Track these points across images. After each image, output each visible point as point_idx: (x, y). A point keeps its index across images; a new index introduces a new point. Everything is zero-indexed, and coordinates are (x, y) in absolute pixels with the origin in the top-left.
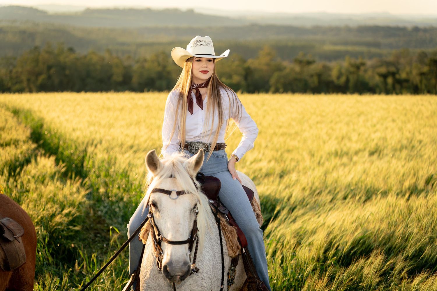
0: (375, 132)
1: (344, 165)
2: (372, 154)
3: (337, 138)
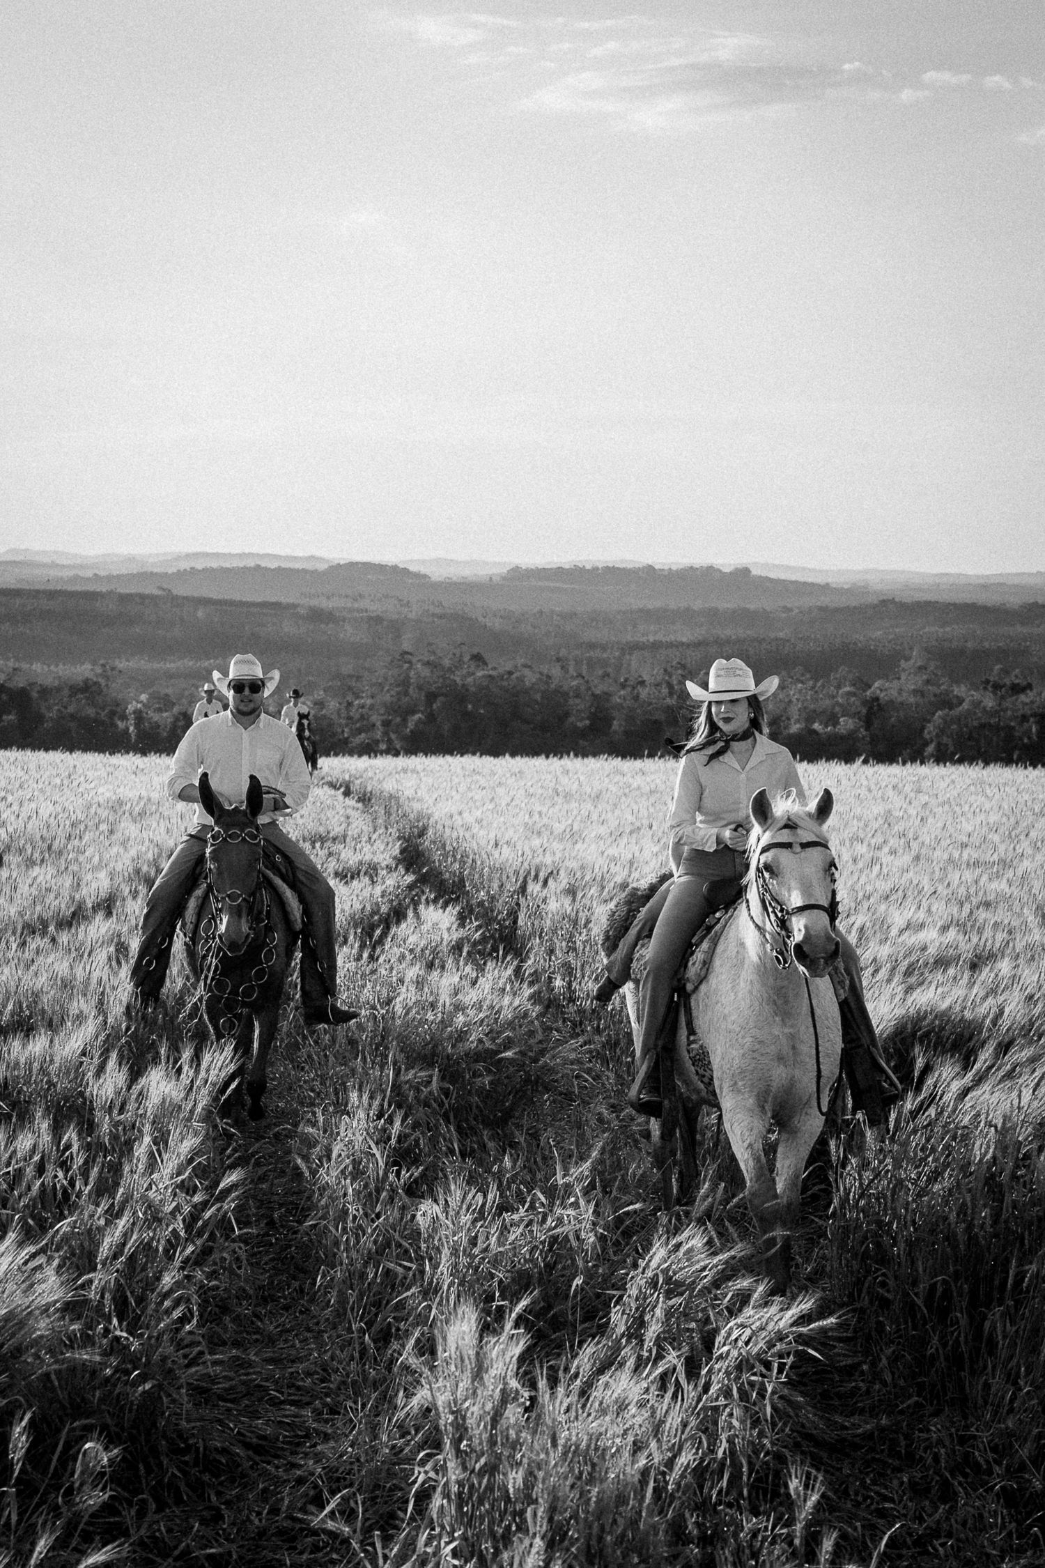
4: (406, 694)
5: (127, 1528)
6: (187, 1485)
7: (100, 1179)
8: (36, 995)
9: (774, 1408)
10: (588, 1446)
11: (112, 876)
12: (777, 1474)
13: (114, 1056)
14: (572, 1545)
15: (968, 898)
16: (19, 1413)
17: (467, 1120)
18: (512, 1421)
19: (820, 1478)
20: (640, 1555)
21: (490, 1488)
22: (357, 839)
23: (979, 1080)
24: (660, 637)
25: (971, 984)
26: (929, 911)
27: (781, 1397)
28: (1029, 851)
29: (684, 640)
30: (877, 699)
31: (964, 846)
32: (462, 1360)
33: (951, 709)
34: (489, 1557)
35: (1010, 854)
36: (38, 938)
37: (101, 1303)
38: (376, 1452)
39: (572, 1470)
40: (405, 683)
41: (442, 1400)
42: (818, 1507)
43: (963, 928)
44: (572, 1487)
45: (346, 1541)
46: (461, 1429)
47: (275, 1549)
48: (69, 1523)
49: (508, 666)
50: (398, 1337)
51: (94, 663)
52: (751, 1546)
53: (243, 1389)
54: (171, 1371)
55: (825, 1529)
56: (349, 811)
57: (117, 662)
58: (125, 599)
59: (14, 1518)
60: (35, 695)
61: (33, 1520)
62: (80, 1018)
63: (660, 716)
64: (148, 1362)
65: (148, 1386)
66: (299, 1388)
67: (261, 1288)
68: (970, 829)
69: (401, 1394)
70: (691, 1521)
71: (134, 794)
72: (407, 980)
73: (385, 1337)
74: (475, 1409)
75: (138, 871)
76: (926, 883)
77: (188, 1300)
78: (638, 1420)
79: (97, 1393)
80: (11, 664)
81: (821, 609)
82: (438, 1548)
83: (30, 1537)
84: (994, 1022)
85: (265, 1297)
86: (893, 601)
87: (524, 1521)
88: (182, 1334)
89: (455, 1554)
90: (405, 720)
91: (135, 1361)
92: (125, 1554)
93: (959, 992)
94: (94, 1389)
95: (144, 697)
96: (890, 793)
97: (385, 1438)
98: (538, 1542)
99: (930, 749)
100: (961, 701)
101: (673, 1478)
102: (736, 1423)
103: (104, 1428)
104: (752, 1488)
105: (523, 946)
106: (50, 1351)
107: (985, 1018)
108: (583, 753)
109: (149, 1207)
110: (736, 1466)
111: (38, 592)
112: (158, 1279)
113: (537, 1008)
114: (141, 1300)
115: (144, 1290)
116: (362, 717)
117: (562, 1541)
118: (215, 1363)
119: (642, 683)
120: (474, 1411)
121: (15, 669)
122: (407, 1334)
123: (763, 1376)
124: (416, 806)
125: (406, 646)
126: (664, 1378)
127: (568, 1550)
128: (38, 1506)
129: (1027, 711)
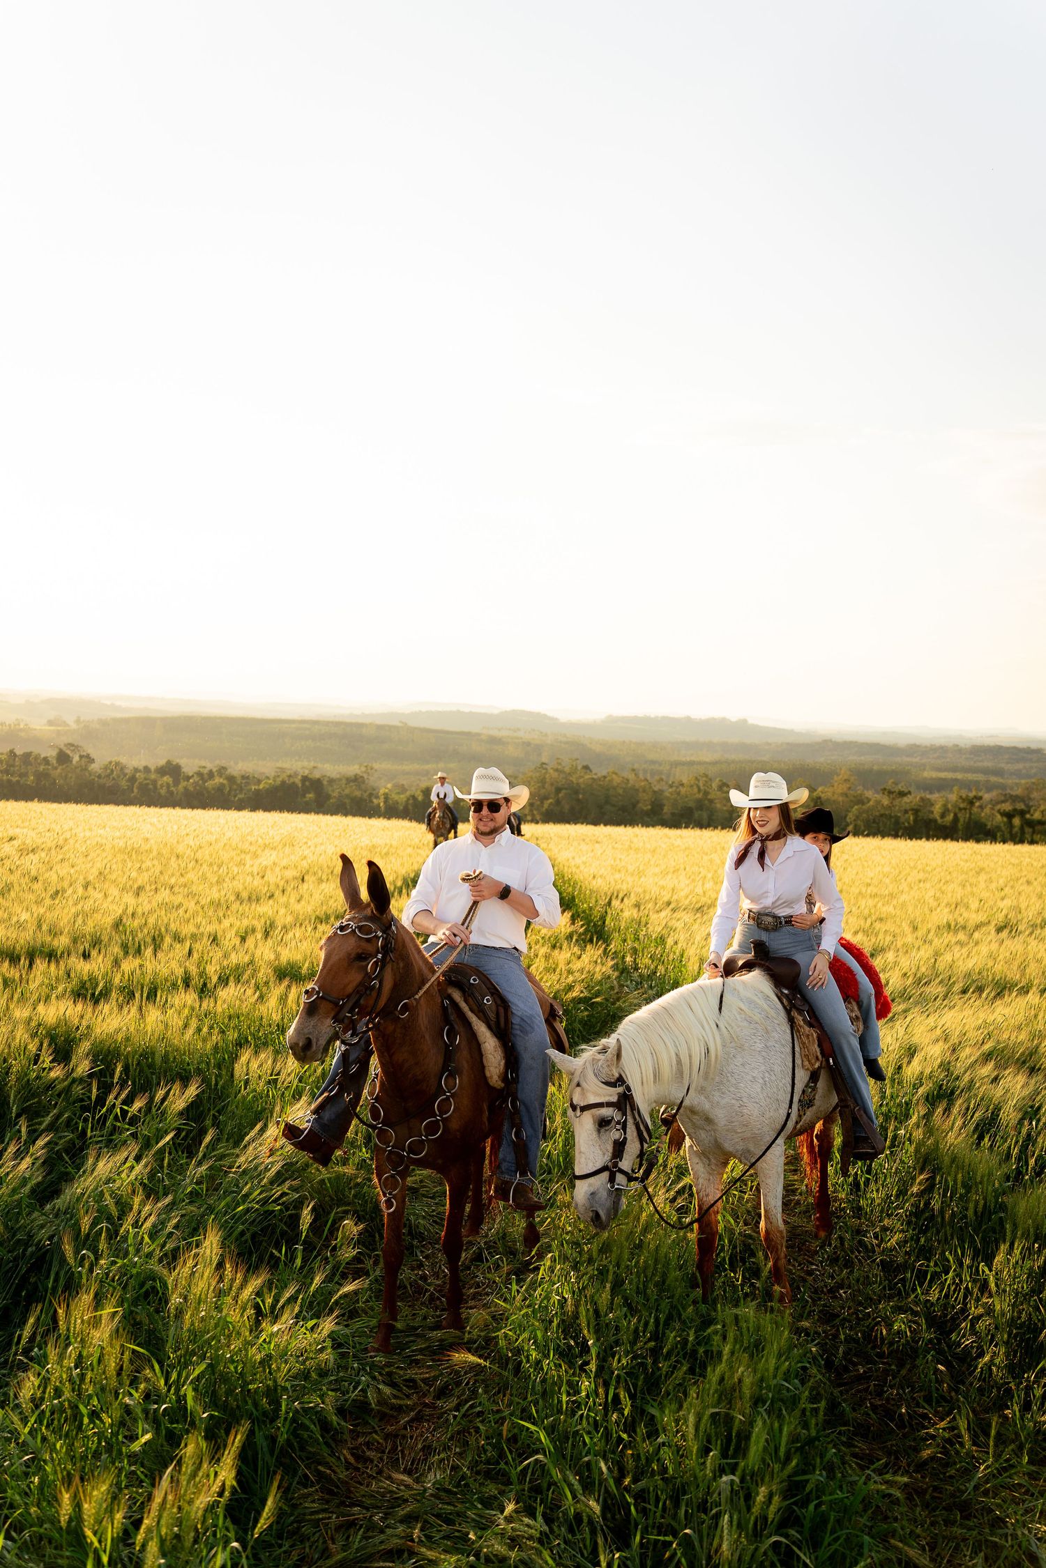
0: (1003, 899)
1: (961, 944)
2: (999, 930)
3: (948, 905)
4: (544, 788)
5: (368, 1271)
15: (870, 916)
16: (306, 1203)
24: (693, 758)
26: (847, 922)
28: (907, 889)
29: (707, 760)
31: (869, 885)
33: (863, 804)
35: (896, 890)
45: (495, 1282)
48: (334, 1267)
49: (604, 773)
51: (361, 765)
57: (374, 765)
58: (380, 727)
60: (325, 783)
61: (312, 1265)
63: (692, 804)
68: (872, 875)
72: (540, 955)
79: (353, 1192)
80: (312, 764)
81: (788, 744)
83: (310, 1275)
86: (831, 741)
90: (542, 803)
92: (366, 1286)
94: (351, 1189)
95: (389, 786)
100: (869, 800)
103: (355, 1212)
105: (609, 936)
108: (647, 824)
111: (329, 722)
113: (616, 974)
119: (682, 785)
121: (314, 767)
125: (544, 760)
128: (316, 1257)
129: (908, 807)
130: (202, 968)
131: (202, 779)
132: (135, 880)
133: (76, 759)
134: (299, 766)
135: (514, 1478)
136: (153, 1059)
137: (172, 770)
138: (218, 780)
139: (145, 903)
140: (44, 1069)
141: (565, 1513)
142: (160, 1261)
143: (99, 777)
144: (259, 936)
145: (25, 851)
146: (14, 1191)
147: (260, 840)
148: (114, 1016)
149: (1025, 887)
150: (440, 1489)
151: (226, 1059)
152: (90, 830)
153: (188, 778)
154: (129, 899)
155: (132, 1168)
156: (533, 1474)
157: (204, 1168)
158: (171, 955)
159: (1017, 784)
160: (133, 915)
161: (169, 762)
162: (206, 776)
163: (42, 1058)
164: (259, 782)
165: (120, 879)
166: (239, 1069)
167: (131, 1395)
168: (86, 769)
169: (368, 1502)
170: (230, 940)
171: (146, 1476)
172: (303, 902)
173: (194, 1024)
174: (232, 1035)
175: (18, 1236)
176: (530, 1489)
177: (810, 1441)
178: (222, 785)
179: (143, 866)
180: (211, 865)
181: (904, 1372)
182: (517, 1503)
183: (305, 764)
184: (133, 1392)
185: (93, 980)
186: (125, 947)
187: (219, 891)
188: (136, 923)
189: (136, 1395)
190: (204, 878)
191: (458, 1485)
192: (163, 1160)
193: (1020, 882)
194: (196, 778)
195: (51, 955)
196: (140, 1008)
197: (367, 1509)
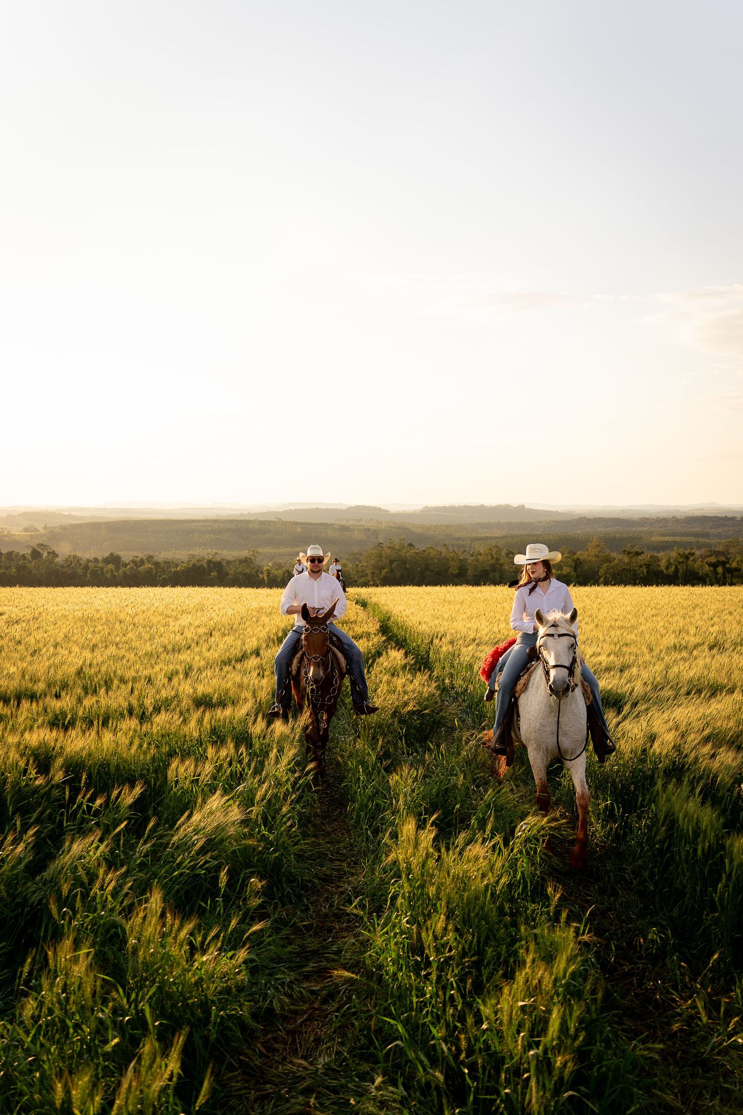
0: (712, 626)
1: (684, 659)
2: (711, 648)
3: (674, 632)
4: (381, 561)
5: (270, 914)
6: (295, 895)
7: (255, 768)
8: (227, 691)
9: (541, 858)
10: (463, 876)
11: (258, 640)
12: (543, 886)
13: (260, 715)
14: (457, 917)
15: (618, 642)
16: (223, 867)
17: (410, 740)
18: (431, 866)
19: (560, 887)
20: (485, 921)
21: (422, 894)
22: (361, 622)
23: (625, 718)
24: (487, 535)
25: (620, 678)
26: (602, 648)
27: (544, 854)
28: (644, 622)
29: (497, 535)
30: (579, 559)
31: (616, 620)
32: (409, 841)
33: (610, 562)
34: (422, 923)
35: (636, 623)
36: (227, 667)
37: (256, 820)
38: (374, 880)
39: (456, 886)
40: (380, 556)
41: (401, 858)
42: (560, 899)
43: (616, 655)
44: (456, 893)
45: (362, 918)
46: (409, 870)
47: (332, 922)
48: (245, 913)
49: (424, 548)
50: (382, 832)
51: (249, 550)
52: (532, 916)
53: (317, 855)
54: (286, 848)
55: (563, 909)
56: (358, 611)
57: (259, 550)
58: (262, 523)
59: (222, 911)
60: (224, 564)
61: (230, 912)
62: (246, 700)
63: (488, 568)
64: (277, 844)
65: (277, 854)
66: (341, 854)
67: (324, 812)
68: (619, 613)
69: (384, 855)
70: (507, 906)
71: (267, 605)
73: (376, 832)
74: (415, 861)
75: (269, 637)
76: (600, 636)
77: (293, 818)
78: (484, 864)
79: (256, 858)
80: (214, 551)
81: (554, 521)
82: (400, 920)
83: (228, 919)
84: (630, 694)
85: (326, 816)
86: (585, 518)
87: (436, 908)
88: (291, 832)
89: (407, 922)
90: (381, 572)
91: (272, 845)
92: (268, 926)
93: (615, 682)
94: (254, 856)
95: (270, 564)
96: (585, 599)
97: (377, 874)
98: (442, 917)
99: (602, 580)
100: (614, 559)
101: (499, 888)
102: (525, 865)
103: (259, 872)
104: (532, 892)
105: (432, 666)
106: (236, 840)
107: (626, 692)
108: (456, 584)
109: (276, 779)
110: (525, 883)
111: (225, 520)
112: (281, 809)
113: (439, 692)
114: (273, 818)
115: (275, 814)
116: (363, 571)
117: (453, 915)
118: (305, 844)
119: (480, 554)
120: (414, 861)
121: (216, 553)
122: (386, 830)
123: (536, 845)
124: (386, 608)
125: (380, 541)
126: (494, 846)
127: (455, 920)
128: (232, 905)
129: (642, 563)
130: (141, 702)
131: (136, 565)
132: (91, 640)
133: (45, 554)
134: (204, 553)
135: (381, 1058)
136: (109, 768)
137: (114, 559)
138: (147, 566)
139: (98, 657)
140: (31, 779)
141: (419, 1082)
142: (120, 913)
143: (62, 567)
144: (181, 677)
145: (10, 623)
146: (13, 867)
147: (179, 607)
148: (79, 739)
149: (728, 617)
150: (328, 1068)
151: (160, 766)
152: (57, 605)
153: (126, 565)
154: (87, 654)
155: (97, 848)
156: (394, 1054)
157: (149, 845)
158: (119, 693)
159: (719, 543)
160: (90, 665)
161: (111, 554)
162: (138, 563)
163: (29, 771)
164: (177, 565)
165: (79, 640)
166: (171, 774)
167: (103, 1011)
168: (53, 562)
169: (277, 1080)
170: (161, 680)
171: (116, 1068)
172: (212, 651)
173: (137, 742)
174: (165, 749)
175: (18, 900)
176: (393, 1066)
177: (593, 1021)
178: (151, 568)
179: (96, 630)
180: (145, 627)
181: (657, 969)
182: (383, 1077)
183: (210, 551)
184: (104, 1009)
185: (64, 714)
186: (85, 689)
187: (151, 645)
188: (93, 671)
189: (107, 1011)
190: (140, 636)
191: (340, 1065)
192: (119, 840)
193: (725, 613)
194: (132, 565)
195: (33, 697)
196: (98, 733)
197: (276, 1085)
